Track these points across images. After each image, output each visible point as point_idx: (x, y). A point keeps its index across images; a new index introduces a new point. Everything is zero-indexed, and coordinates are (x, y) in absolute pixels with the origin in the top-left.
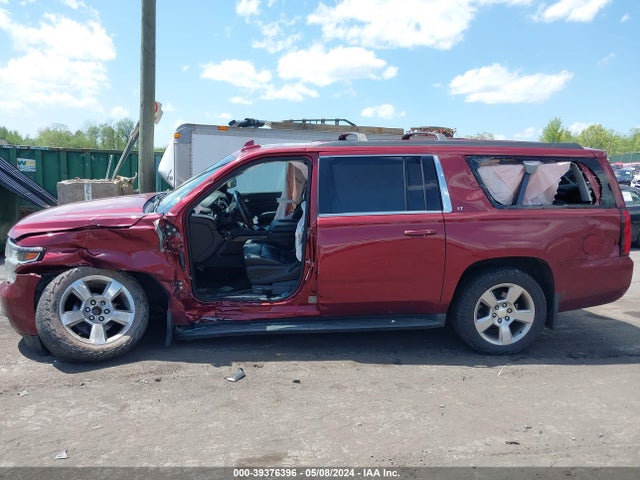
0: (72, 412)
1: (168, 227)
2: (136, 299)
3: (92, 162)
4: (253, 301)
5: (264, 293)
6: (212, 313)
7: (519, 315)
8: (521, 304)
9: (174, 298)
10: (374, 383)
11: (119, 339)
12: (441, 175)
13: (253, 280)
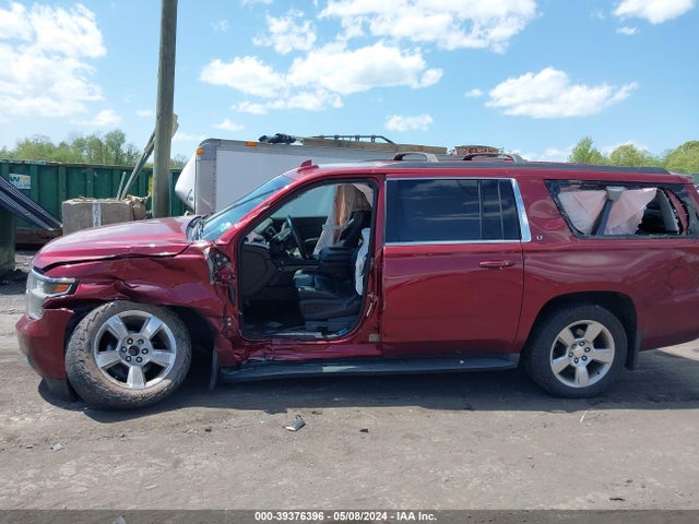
0: (119, 470)
1: (218, 256)
2: (177, 337)
3: (95, 179)
4: (307, 339)
5: (318, 330)
6: (260, 352)
7: (597, 355)
8: (600, 343)
9: (222, 336)
10: (450, 432)
11: (159, 383)
12: (519, 197)
13: (306, 316)
